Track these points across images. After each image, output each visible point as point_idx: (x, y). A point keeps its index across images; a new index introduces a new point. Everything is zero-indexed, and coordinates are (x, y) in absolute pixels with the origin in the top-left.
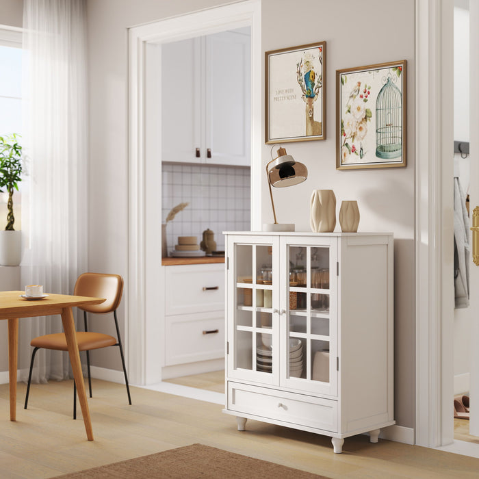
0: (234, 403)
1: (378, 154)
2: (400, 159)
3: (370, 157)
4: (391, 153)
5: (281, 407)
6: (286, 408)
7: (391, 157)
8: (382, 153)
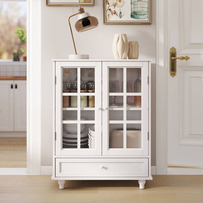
0: (60, 171)
1: (132, 16)
2: (147, 19)
3: (127, 18)
4: (141, 16)
5: (103, 169)
6: (106, 168)
7: (141, 18)
8: (135, 16)
